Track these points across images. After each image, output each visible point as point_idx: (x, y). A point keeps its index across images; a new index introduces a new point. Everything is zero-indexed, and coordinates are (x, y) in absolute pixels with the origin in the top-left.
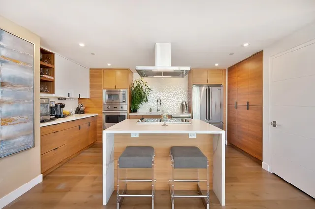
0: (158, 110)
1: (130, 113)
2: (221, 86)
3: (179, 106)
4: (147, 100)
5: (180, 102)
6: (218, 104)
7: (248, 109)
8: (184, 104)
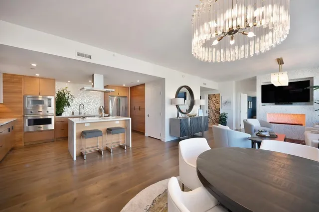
0: (80, 114)
1: (56, 116)
2: (126, 97)
3: (98, 109)
4: (69, 105)
5: (99, 107)
6: (124, 108)
7: (139, 110)
8: (102, 108)
